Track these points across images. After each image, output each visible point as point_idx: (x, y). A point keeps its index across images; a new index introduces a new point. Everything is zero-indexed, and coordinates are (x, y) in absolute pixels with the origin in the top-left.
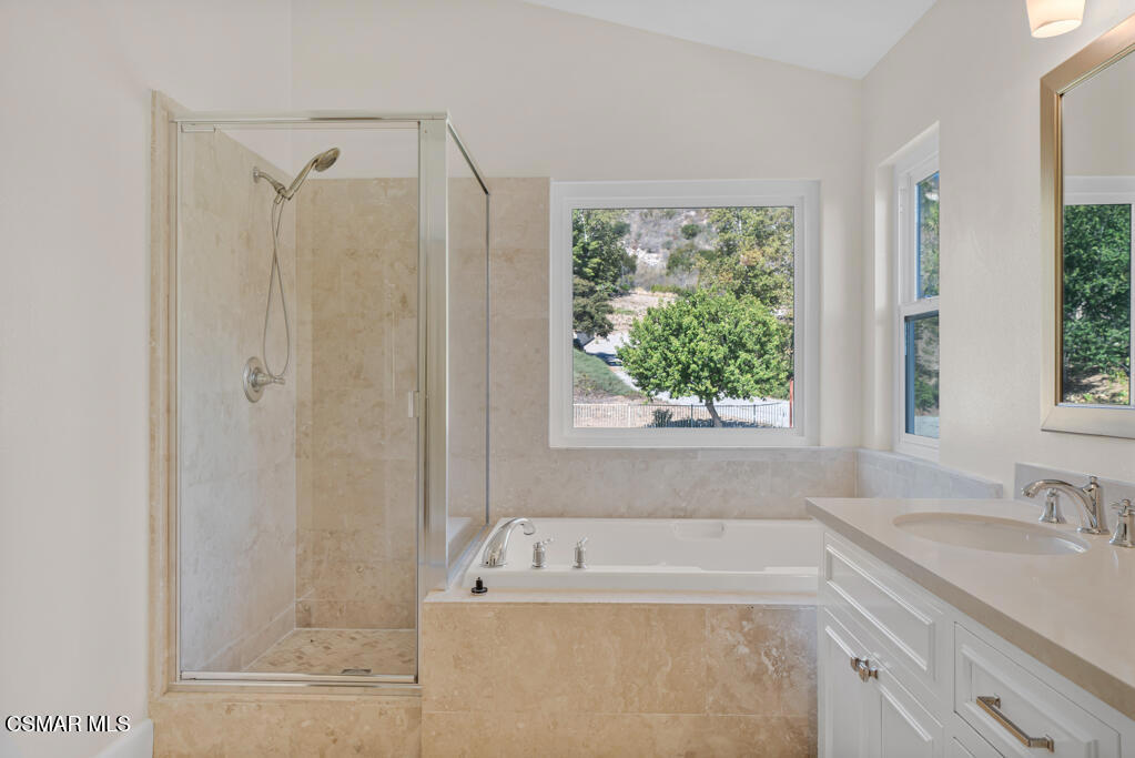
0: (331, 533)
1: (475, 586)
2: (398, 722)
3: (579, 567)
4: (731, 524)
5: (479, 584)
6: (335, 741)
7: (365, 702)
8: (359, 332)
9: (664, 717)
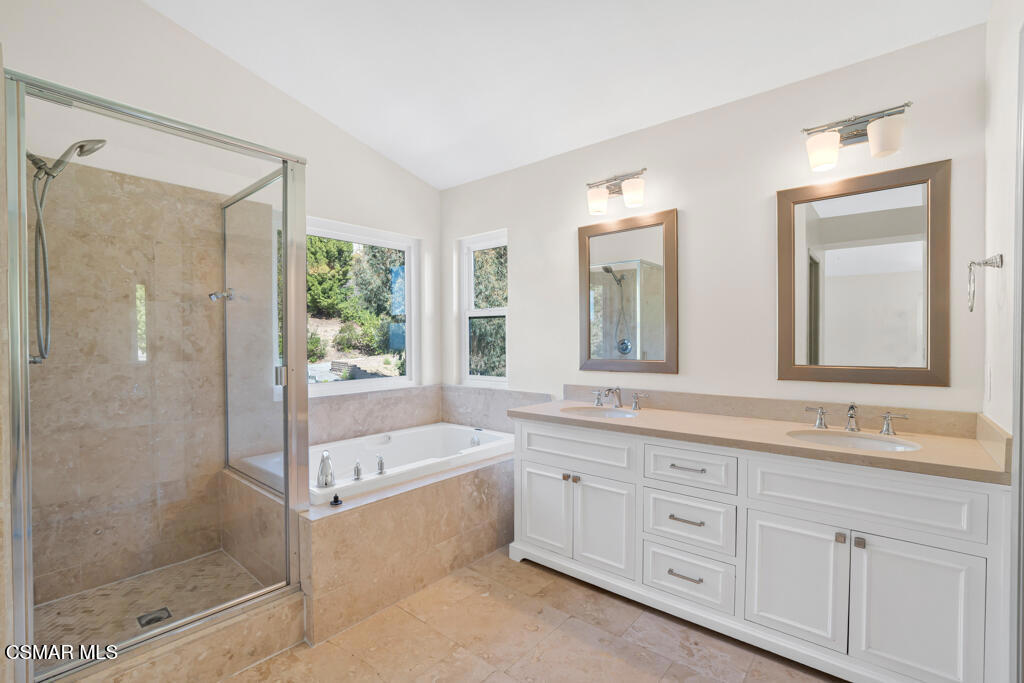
0: (60, 506)
1: (333, 500)
2: (284, 618)
3: (381, 473)
4: (394, 434)
5: (336, 498)
6: (231, 658)
7: (256, 615)
8: (92, 311)
9: (445, 543)
